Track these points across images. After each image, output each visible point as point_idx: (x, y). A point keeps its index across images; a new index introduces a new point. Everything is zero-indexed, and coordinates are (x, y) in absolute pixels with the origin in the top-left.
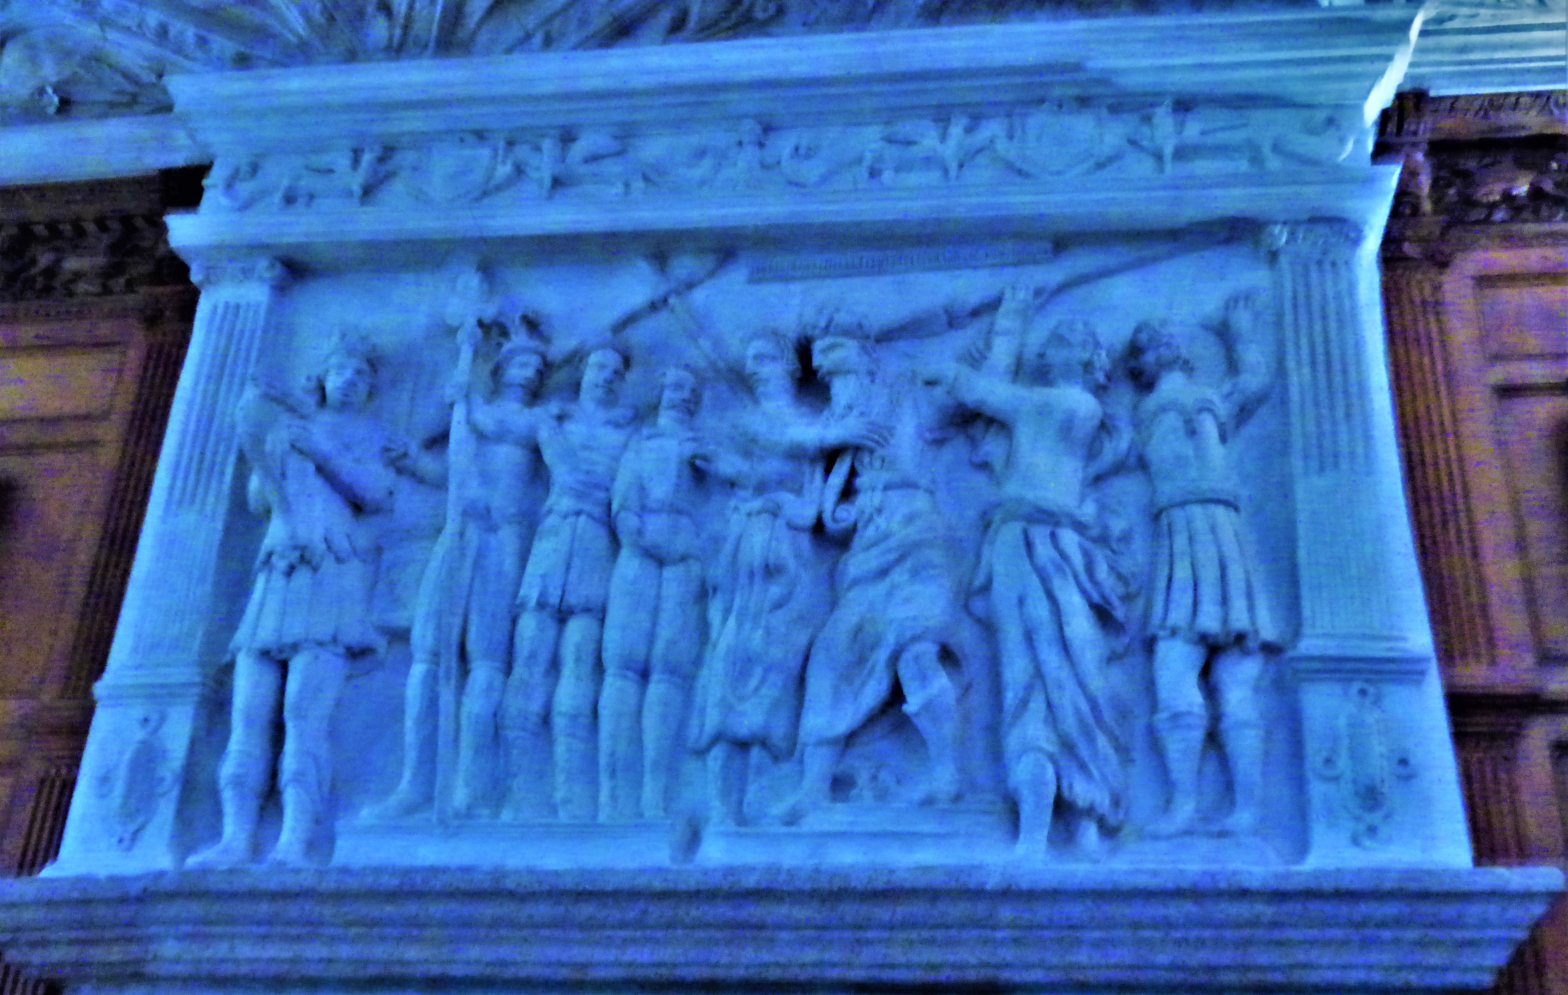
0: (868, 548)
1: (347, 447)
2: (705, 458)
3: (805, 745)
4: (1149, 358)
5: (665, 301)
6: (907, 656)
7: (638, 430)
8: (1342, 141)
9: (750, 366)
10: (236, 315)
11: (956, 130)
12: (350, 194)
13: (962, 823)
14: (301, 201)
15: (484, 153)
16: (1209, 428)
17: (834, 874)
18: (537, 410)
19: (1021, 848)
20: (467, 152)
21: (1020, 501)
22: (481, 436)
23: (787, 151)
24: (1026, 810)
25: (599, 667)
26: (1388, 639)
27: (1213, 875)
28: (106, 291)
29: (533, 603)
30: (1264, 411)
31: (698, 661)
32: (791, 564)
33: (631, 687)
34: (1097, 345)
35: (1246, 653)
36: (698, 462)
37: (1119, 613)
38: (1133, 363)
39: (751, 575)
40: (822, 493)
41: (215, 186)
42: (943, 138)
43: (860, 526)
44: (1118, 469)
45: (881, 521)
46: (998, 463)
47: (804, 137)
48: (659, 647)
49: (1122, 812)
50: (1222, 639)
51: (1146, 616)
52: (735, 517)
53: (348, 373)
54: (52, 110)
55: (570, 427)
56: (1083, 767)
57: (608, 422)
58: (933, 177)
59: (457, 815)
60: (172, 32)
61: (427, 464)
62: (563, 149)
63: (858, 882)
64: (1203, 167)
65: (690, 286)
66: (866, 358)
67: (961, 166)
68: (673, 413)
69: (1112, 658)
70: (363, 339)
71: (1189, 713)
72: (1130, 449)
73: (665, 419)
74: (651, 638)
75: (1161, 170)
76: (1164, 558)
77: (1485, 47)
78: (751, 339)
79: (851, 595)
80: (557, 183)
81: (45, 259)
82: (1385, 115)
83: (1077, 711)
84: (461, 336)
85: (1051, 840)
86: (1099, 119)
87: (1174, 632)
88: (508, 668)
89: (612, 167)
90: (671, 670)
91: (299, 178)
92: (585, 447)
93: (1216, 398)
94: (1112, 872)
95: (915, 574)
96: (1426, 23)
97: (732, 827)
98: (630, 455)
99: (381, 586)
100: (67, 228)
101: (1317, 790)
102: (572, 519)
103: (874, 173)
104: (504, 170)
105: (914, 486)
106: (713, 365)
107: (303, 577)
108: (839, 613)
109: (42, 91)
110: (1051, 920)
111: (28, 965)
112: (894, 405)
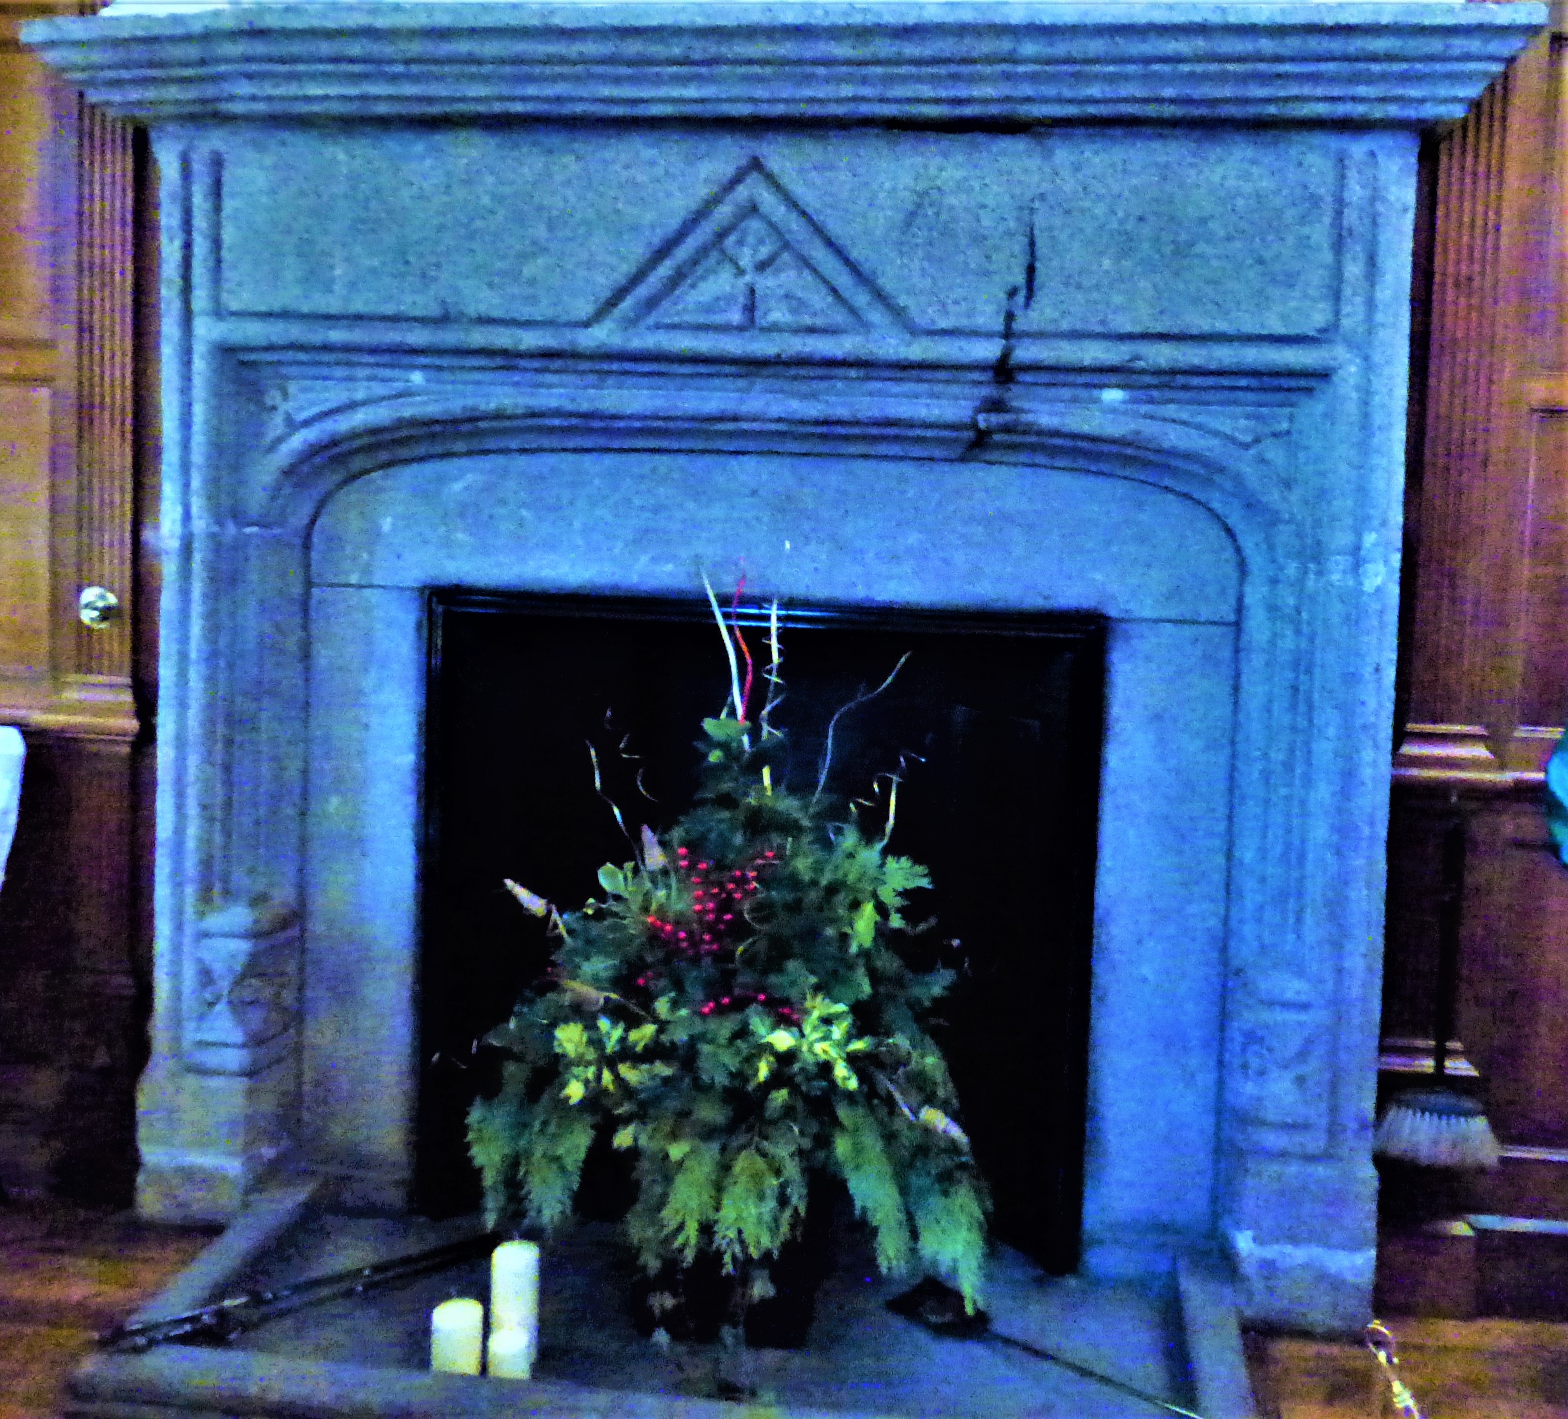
110: (1069, 56)
111: (110, 104)
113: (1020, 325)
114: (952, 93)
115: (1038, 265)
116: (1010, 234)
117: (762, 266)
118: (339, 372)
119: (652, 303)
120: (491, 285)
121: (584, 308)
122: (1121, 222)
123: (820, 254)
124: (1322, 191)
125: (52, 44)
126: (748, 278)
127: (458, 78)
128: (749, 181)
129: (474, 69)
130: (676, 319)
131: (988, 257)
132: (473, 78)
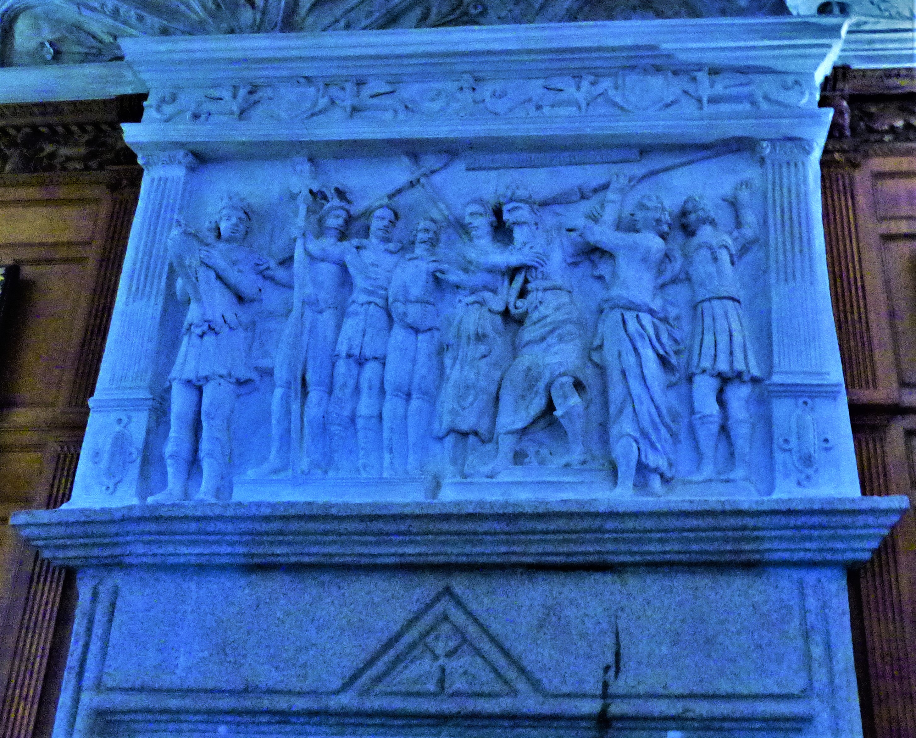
0: (535, 323)
1: (234, 263)
2: (442, 272)
3: (500, 434)
4: (692, 217)
5: (418, 181)
6: (557, 384)
7: (403, 256)
8: (802, 93)
9: (468, 219)
10: (165, 184)
11: (585, 84)
12: (232, 113)
13: (586, 477)
14: (203, 117)
15: (311, 90)
16: (724, 256)
17: (515, 505)
18: (345, 243)
19: (618, 490)
20: (301, 89)
21: (620, 297)
22: (312, 258)
23: (488, 94)
24: (621, 469)
25: (382, 391)
26: (819, 374)
27: (723, 503)
28: (87, 168)
29: (344, 354)
30: (755, 248)
31: (438, 388)
32: (491, 333)
33: (400, 402)
34: (663, 209)
35: (743, 382)
36: (438, 274)
37: (674, 360)
38: (684, 220)
39: (469, 338)
40: (508, 292)
41: (151, 106)
42: (578, 88)
43: (530, 311)
44: (674, 281)
45: (542, 308)
46: (607, 277)
47: (498, 86)
48: (417, 378)
49: (674, 470)
50: (730, 375)
51: (689, 361)
52: (459, 305)
53: (234, 220)
54: (49, 57)
55: (364, 253)
56: (653, 446)
57: (387, 250)
58: (572, 110)
59: (303, 473)
60: (122, 11)
61: (281, 274)
62: (358, 89)
63: (528, 510)
64: (724, 108)
65: (433, 172)
66: (534, 216)
67: (588, 104)
68: (424, 246)
69: (670, 386)
70: (242, 200)
71: (711, 415)
72: (681, 269)
73: (419, 250)
74: (412, 374)
75: (701, 108)
76: (699, 330)
77: (882, 41)
78: (468, 203)
79: (525, 350)
80: (355, 109)
81: (49, 148)
82: (827, 78)
83: (650, 414)
84: (300, 200)
85: (635, 485)
86: (666, 78)
87: (704, 371)
88: (330, 392)
89: (387, 101)
90: (424, 393)
91: (200, 104)
92: (373, 265)
93: (730, 241)
94: (668, 502)
95: (561, 339)
96: (850, 26)
97: (459, 479)
98: (399, 270)
99: (257, 345)
100: (60, 129)
101: (779, 456)
102: (366, 306)
103: (539, 108)
104: (323, 102)
105: (560, 289)
106: (447, 219)
107: (210, 339)
108: (518, 360)
109: (42, 44)
110: (634, 528)
111: (55, 558)
112: (549, 242)
113: (612, 690)
114: (566, 549)
115: (622, 651)
116: (604, 632)
117: (450, 654)
118: (172, 726)
119: (379, 679)
120: (277, 668)
121: (336, 683)
122: (671, 624)
123: (486, 646)
124: (792, 603)
125: (28, 525)
126: (441, 661)
127: (271, 543)
128: (443, 601)
129: (281, 538)
130: (394, 689)
131: (591, 647)
132: (281, 543)
